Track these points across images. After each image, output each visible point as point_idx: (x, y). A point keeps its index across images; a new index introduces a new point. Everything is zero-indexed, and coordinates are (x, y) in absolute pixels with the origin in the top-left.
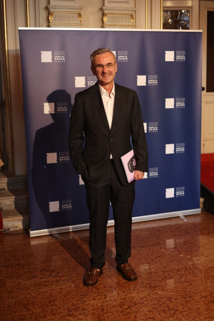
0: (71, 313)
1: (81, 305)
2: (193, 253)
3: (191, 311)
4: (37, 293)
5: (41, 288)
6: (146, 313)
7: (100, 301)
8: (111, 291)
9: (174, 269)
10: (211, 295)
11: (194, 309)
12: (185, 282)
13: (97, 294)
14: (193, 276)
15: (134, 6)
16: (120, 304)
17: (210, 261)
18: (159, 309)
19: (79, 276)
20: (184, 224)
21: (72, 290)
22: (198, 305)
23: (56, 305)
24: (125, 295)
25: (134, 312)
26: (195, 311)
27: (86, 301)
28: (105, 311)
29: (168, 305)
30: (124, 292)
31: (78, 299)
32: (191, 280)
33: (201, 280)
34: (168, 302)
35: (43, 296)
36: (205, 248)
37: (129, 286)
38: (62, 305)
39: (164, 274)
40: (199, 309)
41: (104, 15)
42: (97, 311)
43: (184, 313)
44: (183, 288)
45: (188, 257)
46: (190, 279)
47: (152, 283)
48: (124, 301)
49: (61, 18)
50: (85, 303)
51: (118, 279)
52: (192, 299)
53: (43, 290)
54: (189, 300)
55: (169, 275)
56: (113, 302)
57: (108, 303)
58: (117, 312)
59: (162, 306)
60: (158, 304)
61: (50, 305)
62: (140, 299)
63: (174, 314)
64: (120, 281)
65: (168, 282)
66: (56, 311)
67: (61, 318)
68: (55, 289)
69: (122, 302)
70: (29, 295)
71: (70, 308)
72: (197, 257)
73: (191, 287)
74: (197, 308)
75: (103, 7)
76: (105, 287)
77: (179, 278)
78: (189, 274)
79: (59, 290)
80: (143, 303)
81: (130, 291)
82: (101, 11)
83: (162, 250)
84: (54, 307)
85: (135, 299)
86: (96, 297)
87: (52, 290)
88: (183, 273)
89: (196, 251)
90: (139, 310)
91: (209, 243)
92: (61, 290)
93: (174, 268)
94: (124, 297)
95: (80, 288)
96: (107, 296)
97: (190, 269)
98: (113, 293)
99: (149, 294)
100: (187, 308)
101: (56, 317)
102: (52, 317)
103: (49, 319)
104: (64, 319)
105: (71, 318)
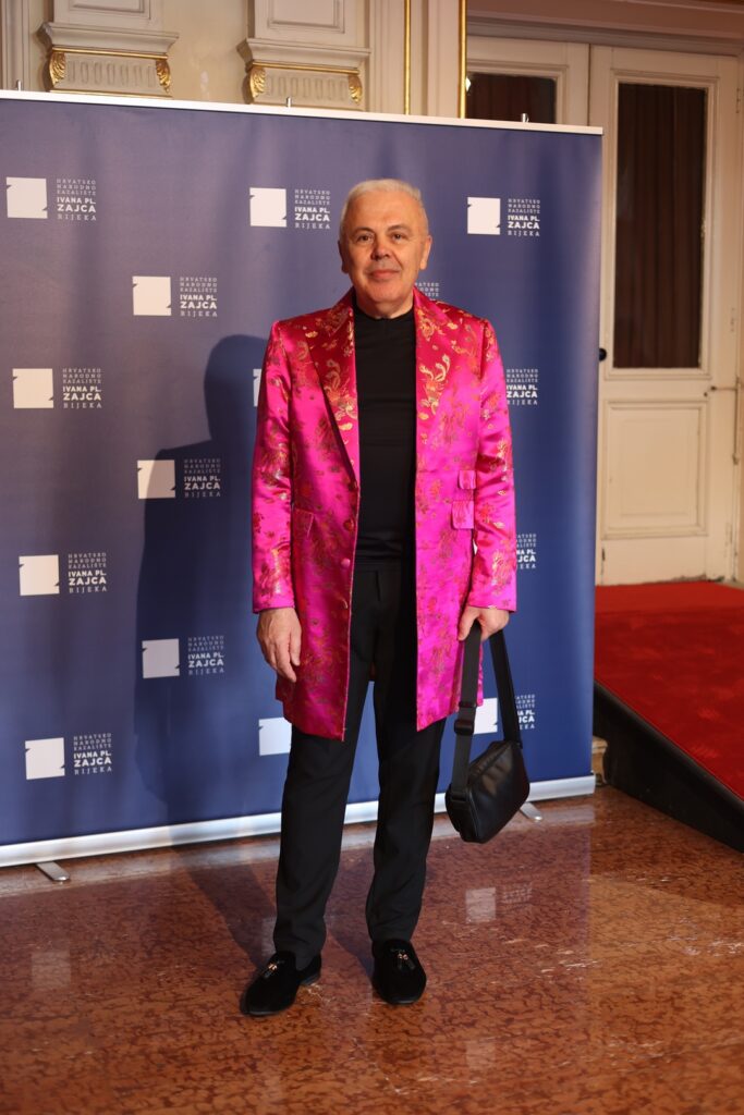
2: (560, 934)
8: (236, 1072)
9: (484, 990)
10: (618, 1087)
12: (524, 1036)
13: (181, 1082)
14: (554, 1015)
15: (361, 42)
17: (623, 963)
19: (117, 1017)
20: (530, 831)
21: (83, 1070)
24: (291, 1088)
30: (285, 1074)
31: (103, 1104)
32: (546, 1030)
33: (586, 1032)
34: (453, 1113)
36: (604, 915)
37: (309, 1052)
39: (443, 1010)
41: (253, 71)
44: (513, 1061)
45: (540, 946)
46: (543, 1025)
47: (399, 1043)
49: (95, 69)
51: (266, 1029)
52: (546, 1100)
54: (534, 1107)
55: (465, 1011)
62: (346, 1101)
64: (273, 1035)
65: (459, 1038)
68: (20, 1066)
72: (574, 946)
73: (547, 1059)
75: (249, 40)
76: (216, 1058)
77: (500, 1023)
78: (541, 1008)
79: (35, 1068)
81: (308, 1072)
82: (243, 55)
83: (444, 923)
85: (327, 1103)
86: (174, 1093)
87: (7, 1068)
88: (519, 1005)
89: (571, 925)
91: (620, 896)
92: (41, 1067)
93: (483, 986)
95: (114, 1062)
96: (216, 1091)
97: (546, 990)
98: (243, 1080)
99: (384, 1083)
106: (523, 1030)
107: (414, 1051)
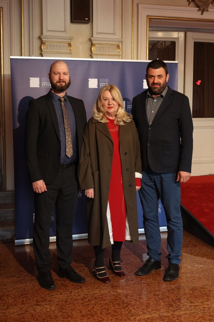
0: (39, 304)
1: (49, 298)
3: (142, 305)
4: (13, 288)
5: (17, 285)
6: (102, 305)
7: (66, 296)
10: (163, 294)
11: (144, 303)
12: (144, 283)
13: (64, 290)
14: (152, 279)
16: (83, 298)
18: (115, 303)
22: (149, 301)
23: (27, 297)
24: (89, 292)
25: (92, 304)
26: (145, 305)
27: (53, 295)
28: (68, 303)
29: (123, 300)
30: (88, 289)
31: (47, 294)
32: (149, 282)
33: (159, 283)
34: (124, 298)
35: (17, 290)
37: (94, 285)
38: (32, 298)
40: (149, 304)
42: (61, 303)
43: (135, 307)
44: (140, 288)
47: (115, 284)
48: (86, 296)
50: (52, 296)
56: (76, 297)
57: (72, 297)
58: (78, 304)
60: (115, 299)
61: (22, 297)
62: (101, 295)
63: (127, 306)
65: (129, 283)
66: (26, 301)
67: (29, 307)
68: (29, 286)
69: (85, 297)
70: (5, 290)
71: (38, 300)
73: (148, 288)
76: (73, 286)
77: (139, 280)
79: (32, 286)
80: (102, 298)
81: (93, 289)
83: (132, 259)
84: (24, 299)
85: (96, 295)
86: (62, 292)
87: (26, 286)
90: (97, 303)
92: (34, 286)
94: (87, 293)
96: (72, 292)
98: (78, 290)
99: (110, 292)
100: (139, 303)
101: (25, 306)
102: (22, 306)
103: (19, 307)
104: (32, 307)
105: (38, 307)
106: (144, 282)
107: (118, 286)
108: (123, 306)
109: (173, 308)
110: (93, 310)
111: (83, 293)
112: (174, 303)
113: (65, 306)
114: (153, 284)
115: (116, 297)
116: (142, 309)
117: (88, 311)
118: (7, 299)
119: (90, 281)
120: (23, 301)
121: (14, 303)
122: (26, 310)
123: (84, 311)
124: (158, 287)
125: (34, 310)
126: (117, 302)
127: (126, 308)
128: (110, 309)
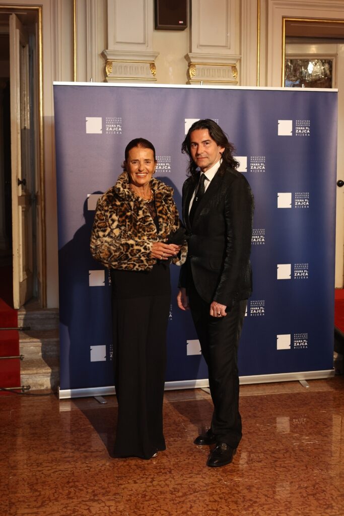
0: (96, 498)
1: (114, 488)
3: (277, 505)
4: (53, 471)
5: (59, 465)
6: (207, 503)
7: (144, 485)
8: (163, 473)
9: (268, 450)
10: (314, 486)
11: (281, 501)
13: (141, 476)
16: (173, 490)
18: (230, 500)
21: (105, 470)
22: (290, 497)
23: (76, 487)
24: (184, 480)
25: (190, 501)
26: (284, 504)
27: (121, 485)
28: (147, 498)
29: (244, 495)
30: (182, 475)
31: (111, 482)
32: (289, 465)
33: (306, 467)
34: (246, 491)
35: (60, 474)
37: (193, 468)
38: (85, 488)
39: (250, 456)
40: (290, 502)
43: (266, 507)
44: (273, 475)
45: (296, 435)
48: (179, 487)
50: (120, 486)
51: (177, 459)
53: (62, 467)
55: (258, 457)
56: (162, 487)
57: (154, 488)
58: (164, 500)
59: (234, 496)
60: (229, 493)
61: (68, 486)
62: (204, 485)
63: (251, 506)
64: (180, 461)
65: (254, 466)
66: (75, 494)
67: (80, 503)
68: (81, 467)
69: (177, 488)
70: (41, 473)
71: (96, 492)
72: (310, 436)
73: (287, 475)
74: (287, 501)
76: (156, 468)
77: (272, 461)
78: (290, 457)
79: (86, 468)
80: (206, 490)
81: (191, 475)
83: (257, 425)
84: (72, 490)
85: (196, 485)
86: (138, 479)
87: (76, 468)
88: (281, 456)
90: (198, 499)
92: (89, 468)
93: (268, 448)
94: (181, 482)
95: (117, 468)
96: (155, 479)
97: (294, 451)
98: (165, 476)
99: (220, 480)
100: (272, 500)
101: (73, 502)
102: (68, 501)
103: (62, 504)
104: (84, 505)
105: (95, 504)
106: (280, 464)
107: (235, 470)
108: (244, 506)
109: (334, 511)
110: (191, 511)
111: (173, 482)
112: (334, 502)
113: (142, 504)
114: (296, 469)
115: (232, 490)
116: (278, 512)
117: (183, 513)
118: (43, 489)
119: (187, 461)
120: (70, 493)
121: (54, 496)
122: (74, 509)
123: (176, 513)
124: (305, 474)
125: (88, 509)
126: (233, 499)
127: (250, 509)
128: (221, 511)
